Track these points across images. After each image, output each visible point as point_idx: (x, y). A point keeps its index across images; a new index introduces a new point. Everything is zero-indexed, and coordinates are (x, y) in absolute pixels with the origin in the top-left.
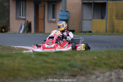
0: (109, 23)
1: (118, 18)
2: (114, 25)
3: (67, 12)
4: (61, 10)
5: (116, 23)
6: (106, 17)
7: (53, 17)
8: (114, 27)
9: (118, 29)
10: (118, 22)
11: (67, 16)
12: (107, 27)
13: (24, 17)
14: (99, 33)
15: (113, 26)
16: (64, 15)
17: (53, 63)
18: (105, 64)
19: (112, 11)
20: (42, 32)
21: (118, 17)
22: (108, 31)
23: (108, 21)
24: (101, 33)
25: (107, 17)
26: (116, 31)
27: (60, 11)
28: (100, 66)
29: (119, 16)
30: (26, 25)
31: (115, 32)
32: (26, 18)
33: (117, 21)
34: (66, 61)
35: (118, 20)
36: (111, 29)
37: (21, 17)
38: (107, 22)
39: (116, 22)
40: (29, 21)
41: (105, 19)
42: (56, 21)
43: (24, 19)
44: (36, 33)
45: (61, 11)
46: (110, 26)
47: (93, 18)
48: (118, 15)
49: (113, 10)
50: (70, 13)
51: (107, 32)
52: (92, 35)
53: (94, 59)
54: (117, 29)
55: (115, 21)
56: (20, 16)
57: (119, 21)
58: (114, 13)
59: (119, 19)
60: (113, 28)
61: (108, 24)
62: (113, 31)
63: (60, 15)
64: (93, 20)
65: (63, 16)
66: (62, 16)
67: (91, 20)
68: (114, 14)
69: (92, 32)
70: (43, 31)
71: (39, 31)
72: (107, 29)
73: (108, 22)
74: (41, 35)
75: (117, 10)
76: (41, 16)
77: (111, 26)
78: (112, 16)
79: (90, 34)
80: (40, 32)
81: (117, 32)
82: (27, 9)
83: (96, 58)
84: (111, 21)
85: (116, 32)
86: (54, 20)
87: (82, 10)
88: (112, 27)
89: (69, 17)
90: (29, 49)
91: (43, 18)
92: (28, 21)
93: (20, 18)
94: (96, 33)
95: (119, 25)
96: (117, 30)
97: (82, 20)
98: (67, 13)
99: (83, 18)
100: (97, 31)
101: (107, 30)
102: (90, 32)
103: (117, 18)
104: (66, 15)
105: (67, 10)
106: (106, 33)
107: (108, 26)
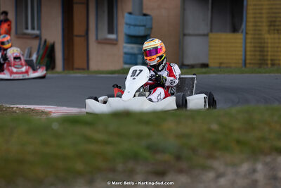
0: (251, 43)
1: (274, 30)
2: (264, 47)
3: (145, 15)
4: (130, 10)
5: (269, 41)
6: (243, 26)
7: (111, 31)
8: (266, 53)
9: (275, 58)
10: (274, 39)
11: (144, 26)
12: (248, 53)
13: (36, 32)
14: (227, 67)
15: (261, 48)
16: (138, 23)
17: (107, 143)
18: (238, 142)
19: (258, 11)
20: (83, 69)
21: (274, 26)
22: (250, 64)
23: (249, 36)
24: (230, 67)
25: (246, 26)
26: (269, 62)
27: (126, 15)
28: (226, 149)
29: (277, 23)
30: (41, 52)
31: (267, 64)
32: (41, 33)
33: (272, 36)
34: (139, 136)
35: (274, 33)
36: (258, 57)
37: (29, 31)
38: (246, 39)
39: (269, 38)
40: (50, 40)
41: (242, 32)
42: (116, 40)
43: (37, 37)
44: (66, 72)
45: (130, 13)
46: (255, 51)
47: (211, 31)
48: (275, 21)
49: (262, 9)
50: (152, 19)
51: (248, 65)
52: (209, 73)
53: (210, 131)
54: (273, 58)
55: (267, 36)
56: (27, 28)
57: (276, 36)
58: (265, 15)
59: (278, 30)
60: (263, 56)
61: (248, 45)
62: (262, 61)
63: (127, 24)
64: (211, 35)
65: (135, 25)
66: (132, 27)
67: (207, 35)
68: (264, 20)
69: (210, 65)
70: (85, 67)
71: (76, 66)
72: (248, 57)
73: (248, 41)
74: (79, 75)
75: (271, 9)
76: (78, 29)
77: (258, 49)
78: (259, 24)
79: (204, 70)
80: (78, 69)
81: (273, 65)
82: (44, 9)
83: (215, 127)
84: (257, 36)
85: (269, 66)
86: (113, 36)
87: (184, 9)
88: (261, 51)
89: (151, 28)
90: (50, 112)
91: (83, 33)
92: (45, 41)
93: (25, 34)
94: (220, 67)
95: (278, 47)
96: (272, 60)
97: (184, 35)
98: (144, 17)
99: (186, 32)
100: (221, 63)
101: (248, 61)
102: (205, 66)
103: (272, 28)
104: (142, 24)
105: (145, 12)
106: (243, 68)
107: (248, 49)
